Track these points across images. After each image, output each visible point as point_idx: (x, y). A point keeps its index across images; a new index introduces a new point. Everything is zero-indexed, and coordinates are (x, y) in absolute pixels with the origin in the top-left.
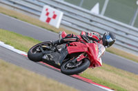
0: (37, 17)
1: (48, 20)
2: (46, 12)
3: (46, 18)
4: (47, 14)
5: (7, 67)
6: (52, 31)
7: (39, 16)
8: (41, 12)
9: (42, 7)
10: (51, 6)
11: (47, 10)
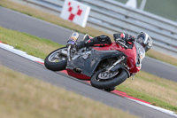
1: (72, 17)
2: (68, 7)
4: (70, 9)
5: (14, 77)
7: (60, 12)
8: (61, 7)
11: (69, 4)
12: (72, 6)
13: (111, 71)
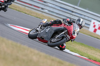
0: (87, 29)
1: (95, 31)
2: (93, 25)
3: (93, 29)
4: (94, 26)
6: (98, 38)
7: (89, 28)
8: (89, 25)
9: (91, 21)
10: (98, 21)
11: (94, 23)
12: (95, 24)
13: (58, 38)
